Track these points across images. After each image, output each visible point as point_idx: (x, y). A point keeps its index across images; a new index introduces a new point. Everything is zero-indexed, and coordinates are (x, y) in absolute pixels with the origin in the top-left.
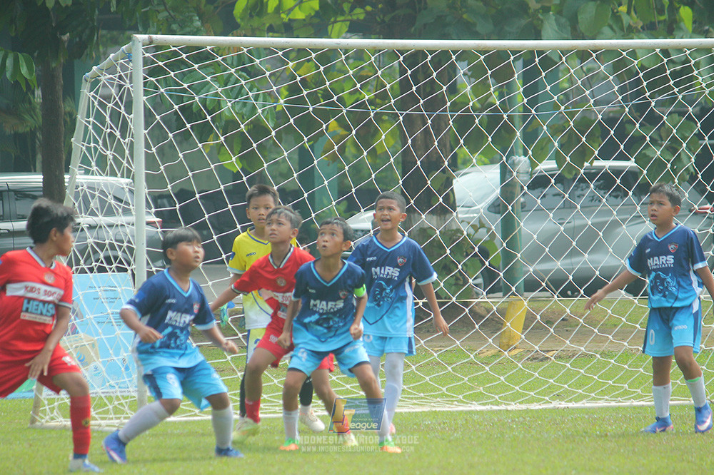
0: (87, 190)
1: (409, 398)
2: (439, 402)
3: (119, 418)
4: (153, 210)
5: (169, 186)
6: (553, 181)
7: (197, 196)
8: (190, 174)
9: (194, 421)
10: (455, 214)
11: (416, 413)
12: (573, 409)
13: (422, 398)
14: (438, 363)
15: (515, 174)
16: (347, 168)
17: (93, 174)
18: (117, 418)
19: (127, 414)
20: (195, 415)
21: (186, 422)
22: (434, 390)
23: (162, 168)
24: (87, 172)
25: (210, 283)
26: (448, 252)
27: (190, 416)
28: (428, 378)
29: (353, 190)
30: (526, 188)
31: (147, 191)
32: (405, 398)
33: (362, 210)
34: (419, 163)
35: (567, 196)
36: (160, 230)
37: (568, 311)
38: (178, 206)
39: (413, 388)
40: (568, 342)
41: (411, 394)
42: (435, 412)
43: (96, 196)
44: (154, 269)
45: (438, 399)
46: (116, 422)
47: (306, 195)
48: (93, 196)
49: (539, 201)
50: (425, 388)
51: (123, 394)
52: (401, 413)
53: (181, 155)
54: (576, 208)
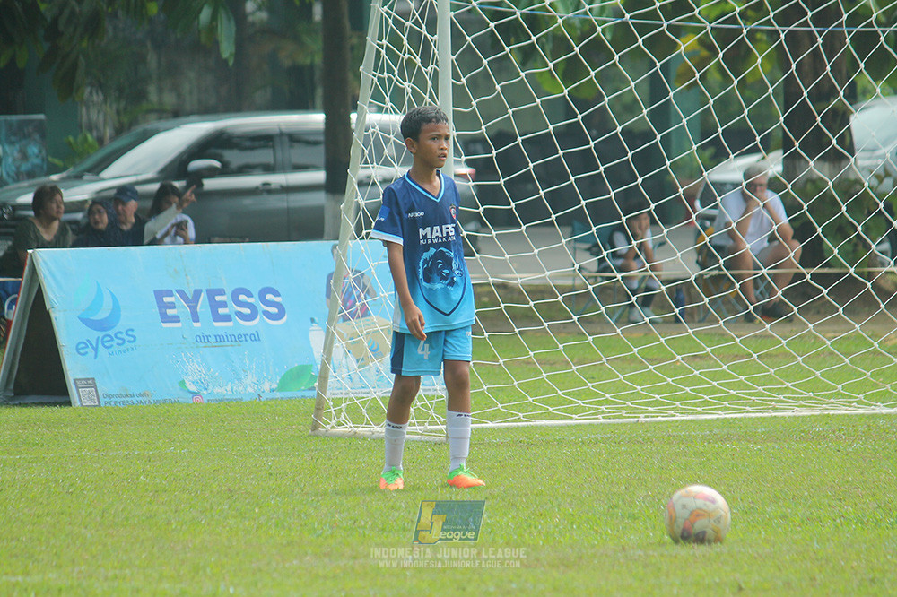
0: (379, 133)
1: (793, 399)
2: (833, 403)
3: (423, 424)
4: (464, 158)
5: (483, 127)
7: (520, 139)
8: (510, 111)
9: (519, 427)
10: (853, 159)
11: (803, 417)
13: (810, 398)
14: (832, 353)
16: (711, 101)
17: (387, 111)
18: (420, 424)
19: (433, 418)
20: (519, 420)
21: (508, 429)
22: (826, 388)
23: (474, 103)
24: (380, 110)
25: (536, 251)
26: (844, 209)
27: (513, 421)
28: (818, 373)
29: (720, 130)
31: (455, 133)
32: (789, 398)
33: (732, 156)
34: (805, 94)
36: (471, 183)
38: (494, 153)
39: (800, 386)
41: (796, 393)
42: (828, 415)
43: (392, 141)
44: (465, 233)
45: (832, 400)
46: (418, 428)
47: (659, 137)
48: (387, 141)
50: (815, 386)
51: (427, 393)
52: (783, 417)
53: (498, 87)
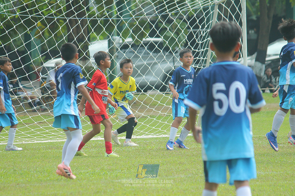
6: (130, 46)
10: (90, 60)
12: (139, 139)
15: (115, 43)
16: (45, 41)
26: (88, 75)
29: (49, 50)
30: (119, 49)
33: (52, 59)
34: (75, 39)
35: (136, 52)
37: (137, 99)
40: (137, 111)
47: (29, 52)
49: (125, 54)
54: (140, 57)
